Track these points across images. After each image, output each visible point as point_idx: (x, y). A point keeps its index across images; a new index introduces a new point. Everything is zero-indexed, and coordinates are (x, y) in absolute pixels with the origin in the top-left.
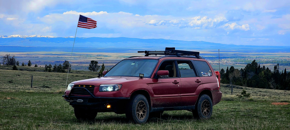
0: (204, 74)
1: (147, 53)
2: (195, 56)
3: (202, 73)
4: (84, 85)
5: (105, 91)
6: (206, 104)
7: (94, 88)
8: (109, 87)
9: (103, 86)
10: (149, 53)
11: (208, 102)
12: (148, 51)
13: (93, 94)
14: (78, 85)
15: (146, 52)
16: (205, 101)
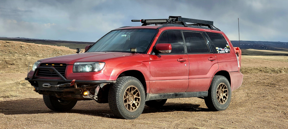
0: (220, 50)
1: (144, 22)
2: (208, 27)
3: (217, 48)
4: (53, 64)
5: (81, 72)
6: (222, 88)
7: (66, 67)
8: (87, 67)
9: (79, 65)
10: (147, 22)
11: (225, 86)
12: (145, 20)
13: (64, 76)
14: (45, 64)
15: (142, 21)
16: (221, 85)
